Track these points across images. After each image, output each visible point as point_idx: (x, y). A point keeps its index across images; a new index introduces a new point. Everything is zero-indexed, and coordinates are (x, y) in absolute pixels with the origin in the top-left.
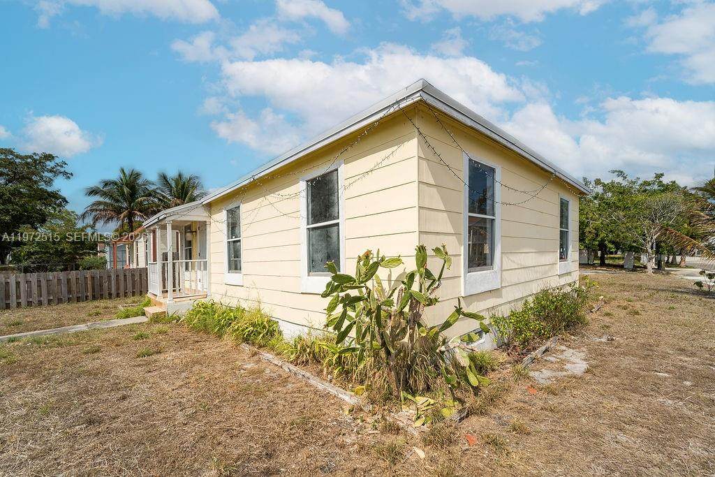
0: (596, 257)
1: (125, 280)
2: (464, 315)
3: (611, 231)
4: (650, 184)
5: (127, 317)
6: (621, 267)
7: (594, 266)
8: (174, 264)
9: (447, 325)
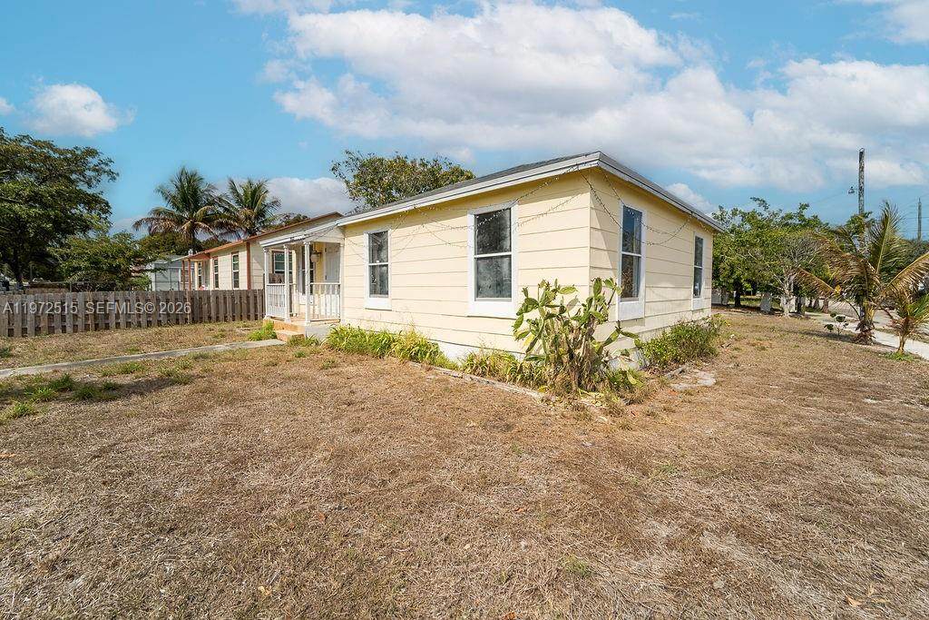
0: (731, 297)
1: (225, 303)
2: (623, 334)
3: (748, 269)
4: (791, 218)
5: (260, 339)
6: (758, 309)
7: (728, 306)
8: (311, 286)
9: (609, 341)
